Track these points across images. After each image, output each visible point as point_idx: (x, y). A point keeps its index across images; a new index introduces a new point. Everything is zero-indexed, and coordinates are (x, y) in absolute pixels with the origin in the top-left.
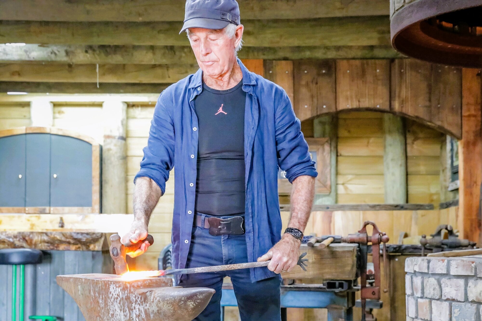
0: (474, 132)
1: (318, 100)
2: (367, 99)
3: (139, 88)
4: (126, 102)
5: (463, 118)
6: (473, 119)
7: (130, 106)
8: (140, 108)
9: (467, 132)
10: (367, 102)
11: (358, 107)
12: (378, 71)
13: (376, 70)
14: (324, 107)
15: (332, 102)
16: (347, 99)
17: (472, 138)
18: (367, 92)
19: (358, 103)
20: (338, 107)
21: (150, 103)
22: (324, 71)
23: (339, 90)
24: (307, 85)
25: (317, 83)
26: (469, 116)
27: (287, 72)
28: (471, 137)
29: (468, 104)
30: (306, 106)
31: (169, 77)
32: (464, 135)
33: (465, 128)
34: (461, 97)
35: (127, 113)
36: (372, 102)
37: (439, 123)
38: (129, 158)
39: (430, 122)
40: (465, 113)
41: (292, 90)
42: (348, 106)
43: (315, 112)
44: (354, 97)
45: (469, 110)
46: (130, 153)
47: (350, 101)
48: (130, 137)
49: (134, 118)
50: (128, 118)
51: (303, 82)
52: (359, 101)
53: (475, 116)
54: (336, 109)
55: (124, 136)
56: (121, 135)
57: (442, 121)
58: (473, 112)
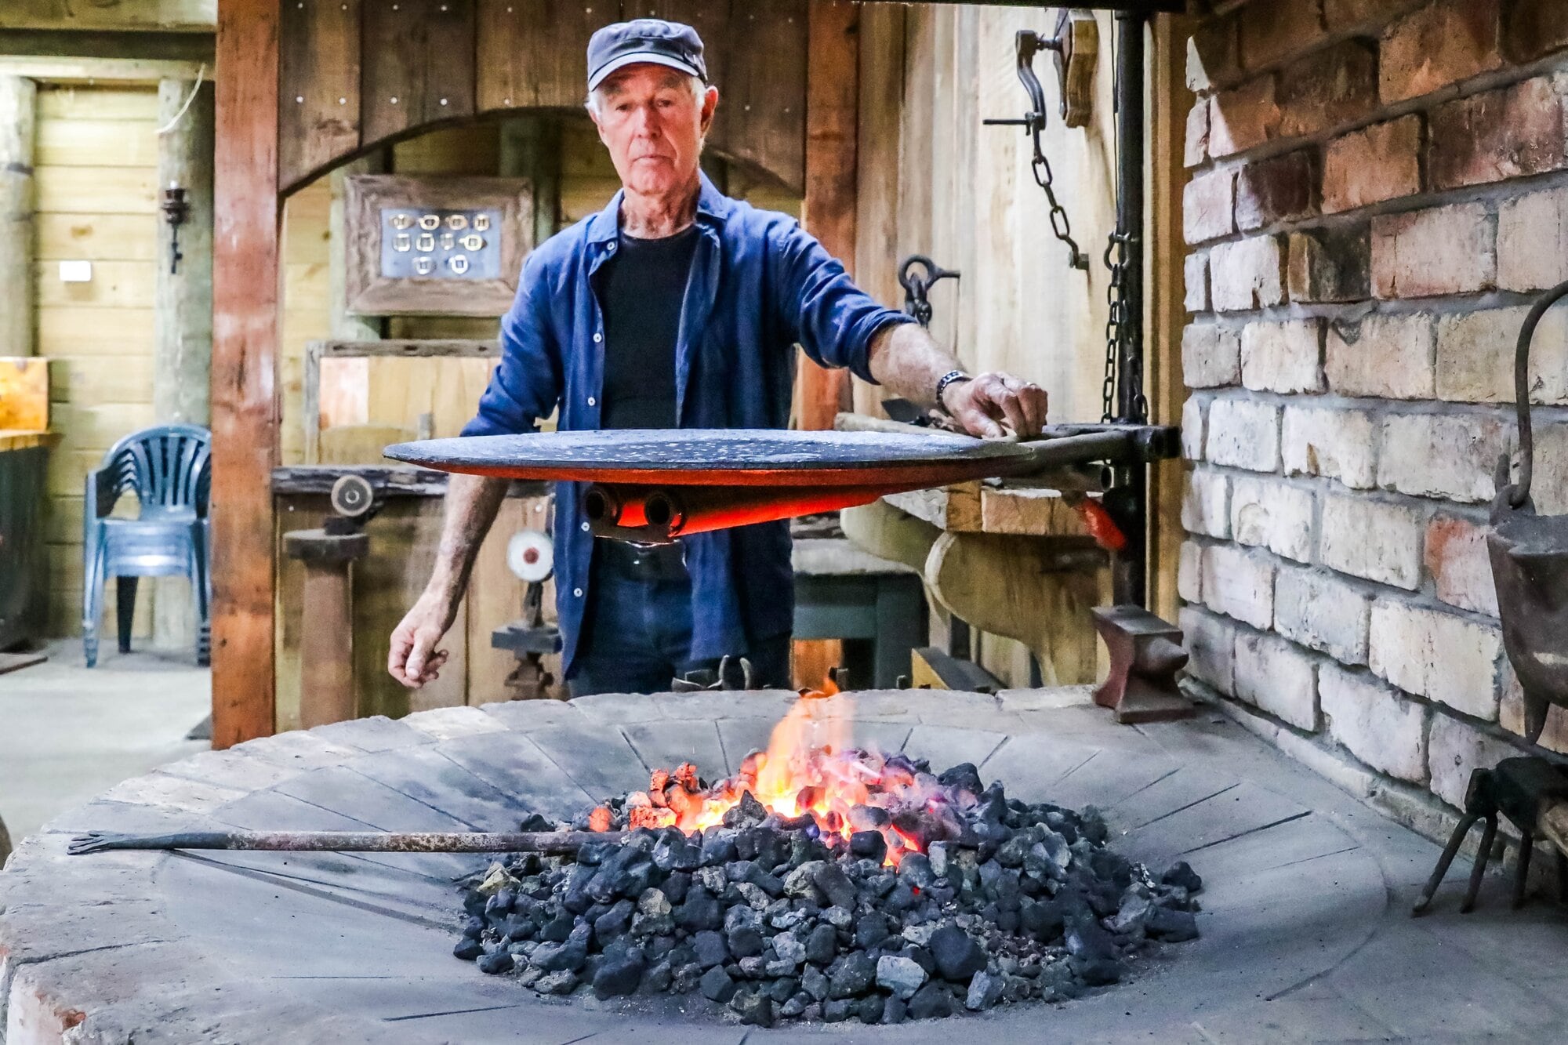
0: (835, 179)
1: (426, 83)
2: (558, 85)
3: (31, 43)
4: (31, 79)
5: (808, 141)
6: (833, 144)
7: (42, 86)
8: (71, 94)
9: (819, 180)
10: (558, 92)
11: (533, 105)
12: (589, 10)
13: (584, 10)
14: (444, 102)
15: (464, 92)
16: (505, 83)
17: (831, 194)
18: (557, 66)
19: (532, 95)
20: (479, 104)
21: (92, 82)
22: (444, 8)
23: (484, 60)
24: (399, 42)
25: (424, 39)
26: (825, 136)
27: (344, 7)
28: (827, 191)
29: (823, 105)
30: (394, 100)
31: (71, 15)
32: (811, 184)
33: (814, 169)
34: (805, 86)
35: (37, 105)
36: (572, 93)
37: (746, 153)
38: (45, 217)
39: (725, 150)
40: (814, 130)
41: (358, 54)
42: (507, 102)
43: (419, 116)
44: (523, 76)
45: (824, 121)
46: (46, 205)
47: (511, 90)
48: (47, 165)
49: (57, 117)
50: (38, 118)
51: (389, 36)
52: (536, 90)
53: (839, 137)
54: (475, 107)
55: (26, 161)
56: (16, 160)
57: (753, 149)
58: (834, 127)
